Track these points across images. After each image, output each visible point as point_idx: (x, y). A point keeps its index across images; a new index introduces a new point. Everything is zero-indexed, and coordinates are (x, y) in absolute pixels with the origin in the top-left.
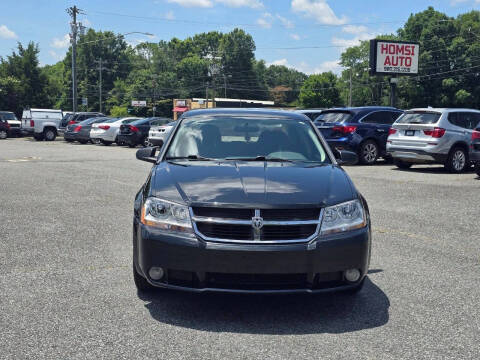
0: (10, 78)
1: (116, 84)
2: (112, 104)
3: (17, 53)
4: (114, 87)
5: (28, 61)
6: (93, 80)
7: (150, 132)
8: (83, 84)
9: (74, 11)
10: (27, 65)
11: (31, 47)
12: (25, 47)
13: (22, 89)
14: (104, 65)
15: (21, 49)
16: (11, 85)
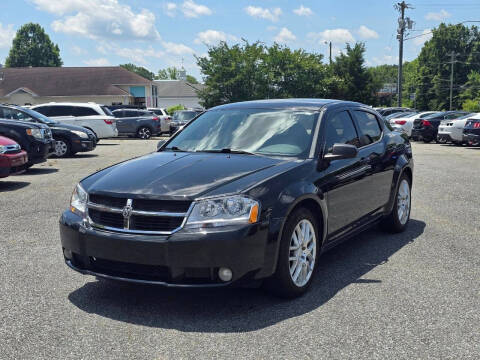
0: (334, 78)
1: (470, 77)
2: (465, 98)
3: (345, 53)
4: (467, 80)
5: (355, 60)
6: (446, 74)
7: (440, 126)
8: (435, 79)
9: (403, 6)
10: (353, 64)
11: (357, 47)
12: (353, 47)
13: (346, 87)
14: (458, 58)
15: (348, 49)
16: (334, 84)
